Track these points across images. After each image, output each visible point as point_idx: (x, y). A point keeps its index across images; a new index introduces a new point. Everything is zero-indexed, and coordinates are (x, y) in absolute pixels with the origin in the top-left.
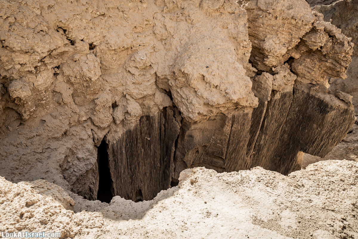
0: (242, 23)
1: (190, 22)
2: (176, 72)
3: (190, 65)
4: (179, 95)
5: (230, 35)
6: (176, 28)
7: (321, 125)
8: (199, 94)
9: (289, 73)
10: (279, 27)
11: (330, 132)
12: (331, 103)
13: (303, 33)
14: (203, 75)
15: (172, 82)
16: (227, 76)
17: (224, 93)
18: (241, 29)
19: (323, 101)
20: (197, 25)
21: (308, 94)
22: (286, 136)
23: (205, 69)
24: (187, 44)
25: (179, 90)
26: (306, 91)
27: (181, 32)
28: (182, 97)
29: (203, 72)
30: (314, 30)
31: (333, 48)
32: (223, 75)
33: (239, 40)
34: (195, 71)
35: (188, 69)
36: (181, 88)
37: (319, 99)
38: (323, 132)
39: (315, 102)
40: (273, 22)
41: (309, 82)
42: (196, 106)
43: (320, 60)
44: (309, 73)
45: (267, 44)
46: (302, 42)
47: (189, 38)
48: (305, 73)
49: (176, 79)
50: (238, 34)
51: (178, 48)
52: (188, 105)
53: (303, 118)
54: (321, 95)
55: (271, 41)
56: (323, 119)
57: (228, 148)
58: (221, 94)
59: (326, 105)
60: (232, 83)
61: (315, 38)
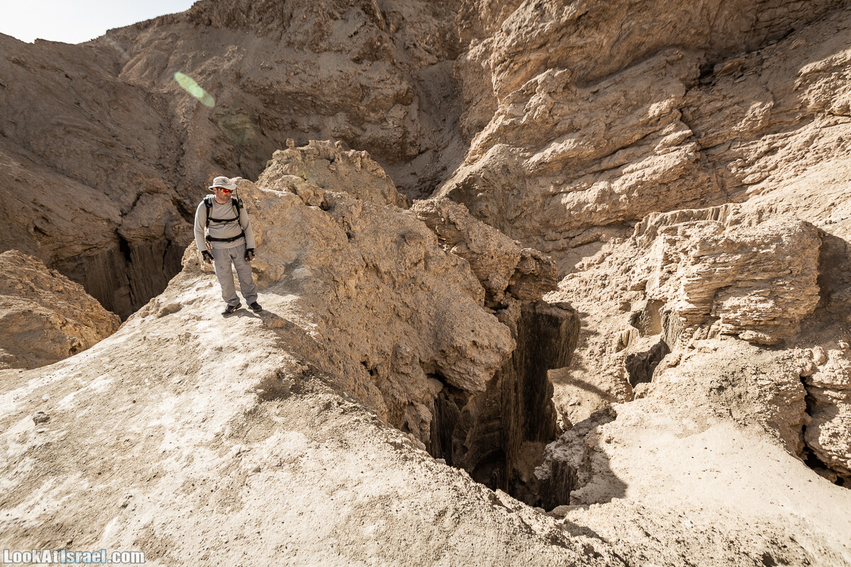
0: (469, 272)
1: (426, 289)
2: (444, 349)
3: (458, 336)
4: (456, 373)
5: (464, 287)
6: (416, 301)
7: (559, 338)
8: (478, 361)
9: (516, 302)
10: (497, 265)
11: (567, 340)
12: (560, 316)
13: (516, 263)
14: (474, 341)
15: (441, 362)
16: (490, 331)
17: (496, 349)
18: (471, 278)
19: (551, 315)
20: (435, 290)
21: (535, 313)
22: (528, 360)
23: (472, 334)
24: (437, 314)
25: (453, 367)
26: (531, 311)
27: (423, 303)
28: (459, 373)
29: (472, 337)
30: (523, 259)
31: (542, 268)
32: (487, 332)
33: (473, 289)
34: (465, 340)
35: (459, 341)
36: (455, 364)
37: (546, 315)
38: (562, 342)
39: (544, 318)
40: (490, 262)
41: (530, 302)
42: (481, 375)
43: (535, 281)
44: (529, 294)
45: (493, 283)
46: (517, 270)
47: (435, 307)
48: (525, 295)
49: (445, 358)
50: (470, 284)
51: (430, 322)
52: (471, 378)
53: (539, 337)
54: (548, 311)
55: (495, 279)
56: (559, 332)
57: (502, 403)
58: (493, 351)
59: (557, 319)
60: (498, 337)
61: (528, 265)
